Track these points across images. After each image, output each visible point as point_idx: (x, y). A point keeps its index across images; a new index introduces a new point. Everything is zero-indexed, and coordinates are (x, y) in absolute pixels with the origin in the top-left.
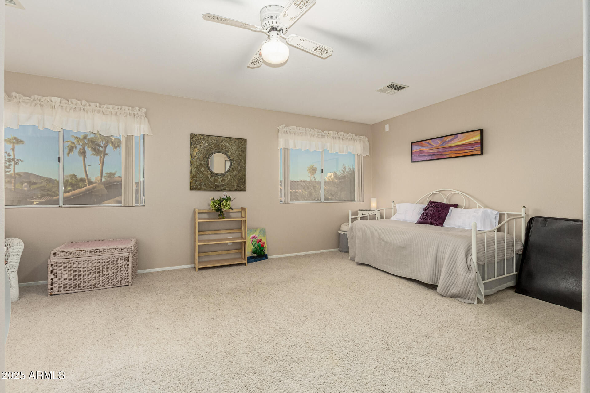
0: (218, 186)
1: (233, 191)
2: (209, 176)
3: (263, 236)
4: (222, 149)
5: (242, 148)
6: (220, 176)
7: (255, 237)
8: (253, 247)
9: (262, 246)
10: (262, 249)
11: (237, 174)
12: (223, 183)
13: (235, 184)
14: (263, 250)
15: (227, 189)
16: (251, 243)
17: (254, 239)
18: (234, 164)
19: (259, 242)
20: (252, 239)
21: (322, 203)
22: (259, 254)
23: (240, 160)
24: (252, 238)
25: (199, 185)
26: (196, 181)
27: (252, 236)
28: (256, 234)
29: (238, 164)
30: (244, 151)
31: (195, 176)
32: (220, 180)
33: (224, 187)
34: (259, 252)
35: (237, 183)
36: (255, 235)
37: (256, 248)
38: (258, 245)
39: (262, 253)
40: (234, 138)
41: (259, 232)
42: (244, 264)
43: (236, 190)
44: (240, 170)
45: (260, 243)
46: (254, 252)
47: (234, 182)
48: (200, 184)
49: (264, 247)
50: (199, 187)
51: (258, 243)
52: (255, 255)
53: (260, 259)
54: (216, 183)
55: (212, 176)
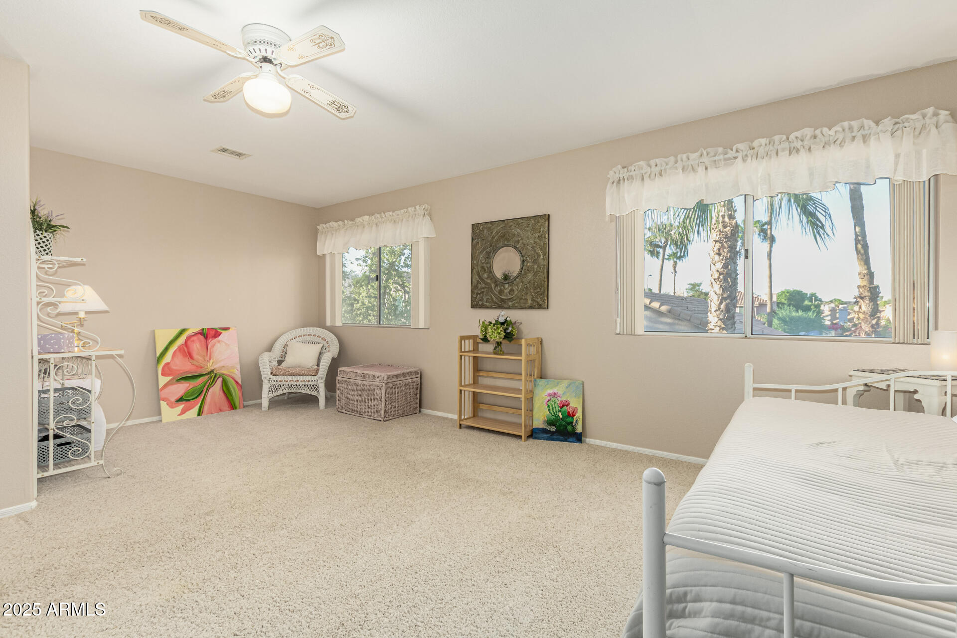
0: (503, 300)
1: (526, 308)
2: (493, 286)
3: (575, 397)
4: (508, 240)
5: (540, 231)
6: (507, 285)
7: (555, 394)
8: (550, 412)
9: (571, 415)
10: (569, 420)
11: (533, 278)
12: (511, 297)
13: (529, 298)
14: (572, 423)
15: (516, 305)
16: (545, 403)
17: (553, 399)
18: (528, 262)
19: (563, 406)
20: (549, 398)
21: (746, 340)
22: (562, 428)
23: (537, 253)
24: (549, 395)
25: (480, 300)
26: (477, 294)
27: (550, 391)
28: (559, 389)
29: (533, 262)
30: (545, 238)
31: (476, 286)
32: (507, 291)
33: (513, 302)
34: (561, 425)
35: (532, 295)
36: (555, 390)
37: (557, 417)
38: (560, 411)
39: (569, 428)
40: (527, 217)
41: (567, 388)
42: (519, 437)
43: (531, 307)
44: (537, 271)
45: (565, 407)
46: (550, 423)
47: (527, 294)
48: (482, 300)
49: (575, 417)
50: (480, 303)
51: (561, 407)
52: (553, 429)
53: (562, 438)
54: (501, 295)
55: (496, 286)
